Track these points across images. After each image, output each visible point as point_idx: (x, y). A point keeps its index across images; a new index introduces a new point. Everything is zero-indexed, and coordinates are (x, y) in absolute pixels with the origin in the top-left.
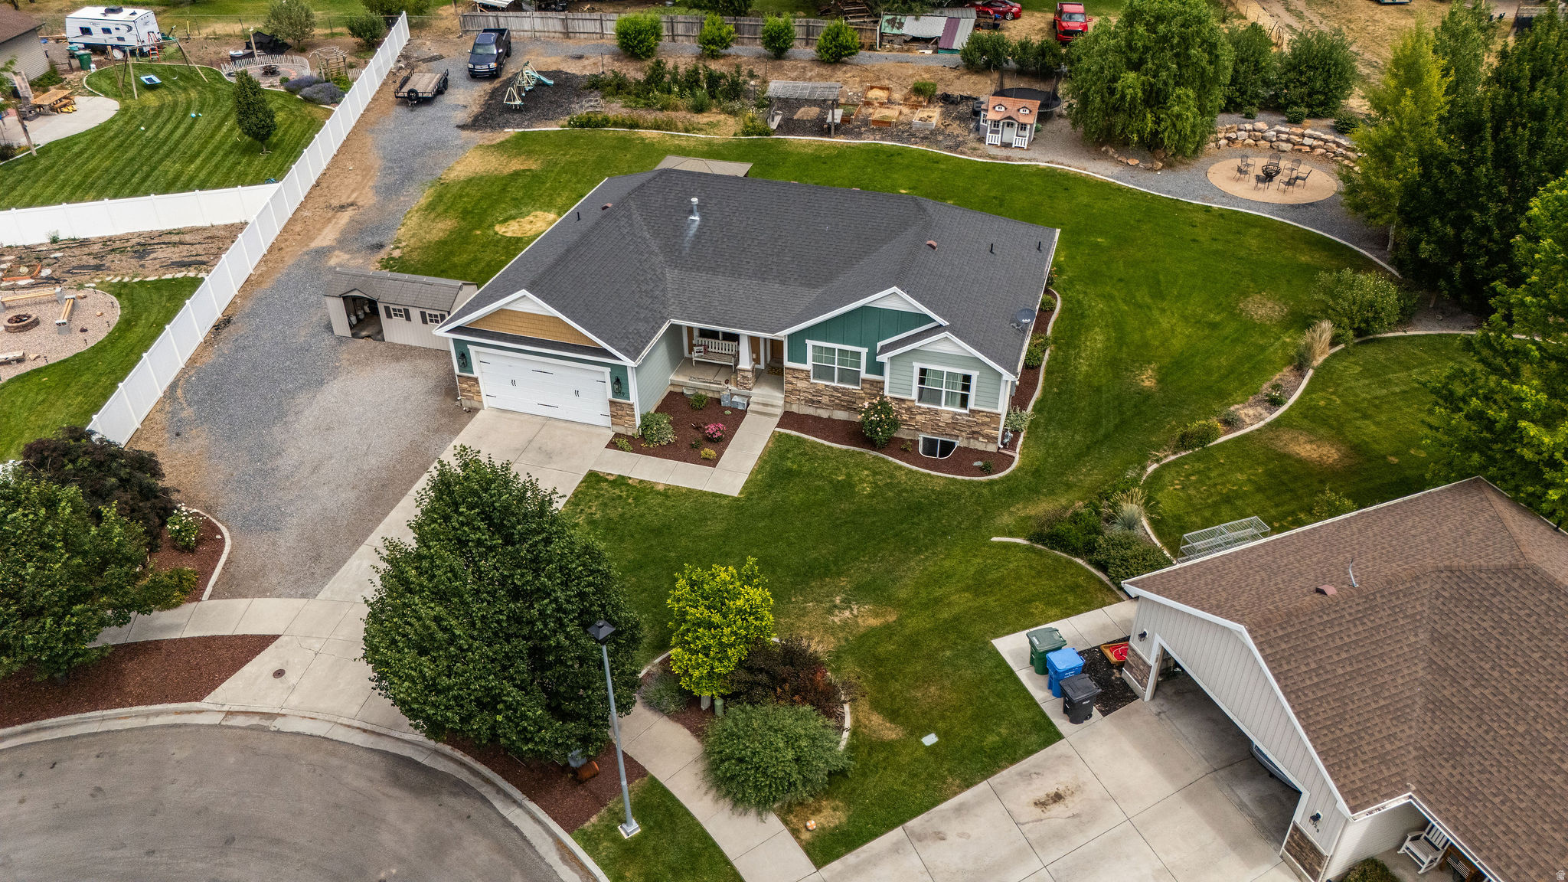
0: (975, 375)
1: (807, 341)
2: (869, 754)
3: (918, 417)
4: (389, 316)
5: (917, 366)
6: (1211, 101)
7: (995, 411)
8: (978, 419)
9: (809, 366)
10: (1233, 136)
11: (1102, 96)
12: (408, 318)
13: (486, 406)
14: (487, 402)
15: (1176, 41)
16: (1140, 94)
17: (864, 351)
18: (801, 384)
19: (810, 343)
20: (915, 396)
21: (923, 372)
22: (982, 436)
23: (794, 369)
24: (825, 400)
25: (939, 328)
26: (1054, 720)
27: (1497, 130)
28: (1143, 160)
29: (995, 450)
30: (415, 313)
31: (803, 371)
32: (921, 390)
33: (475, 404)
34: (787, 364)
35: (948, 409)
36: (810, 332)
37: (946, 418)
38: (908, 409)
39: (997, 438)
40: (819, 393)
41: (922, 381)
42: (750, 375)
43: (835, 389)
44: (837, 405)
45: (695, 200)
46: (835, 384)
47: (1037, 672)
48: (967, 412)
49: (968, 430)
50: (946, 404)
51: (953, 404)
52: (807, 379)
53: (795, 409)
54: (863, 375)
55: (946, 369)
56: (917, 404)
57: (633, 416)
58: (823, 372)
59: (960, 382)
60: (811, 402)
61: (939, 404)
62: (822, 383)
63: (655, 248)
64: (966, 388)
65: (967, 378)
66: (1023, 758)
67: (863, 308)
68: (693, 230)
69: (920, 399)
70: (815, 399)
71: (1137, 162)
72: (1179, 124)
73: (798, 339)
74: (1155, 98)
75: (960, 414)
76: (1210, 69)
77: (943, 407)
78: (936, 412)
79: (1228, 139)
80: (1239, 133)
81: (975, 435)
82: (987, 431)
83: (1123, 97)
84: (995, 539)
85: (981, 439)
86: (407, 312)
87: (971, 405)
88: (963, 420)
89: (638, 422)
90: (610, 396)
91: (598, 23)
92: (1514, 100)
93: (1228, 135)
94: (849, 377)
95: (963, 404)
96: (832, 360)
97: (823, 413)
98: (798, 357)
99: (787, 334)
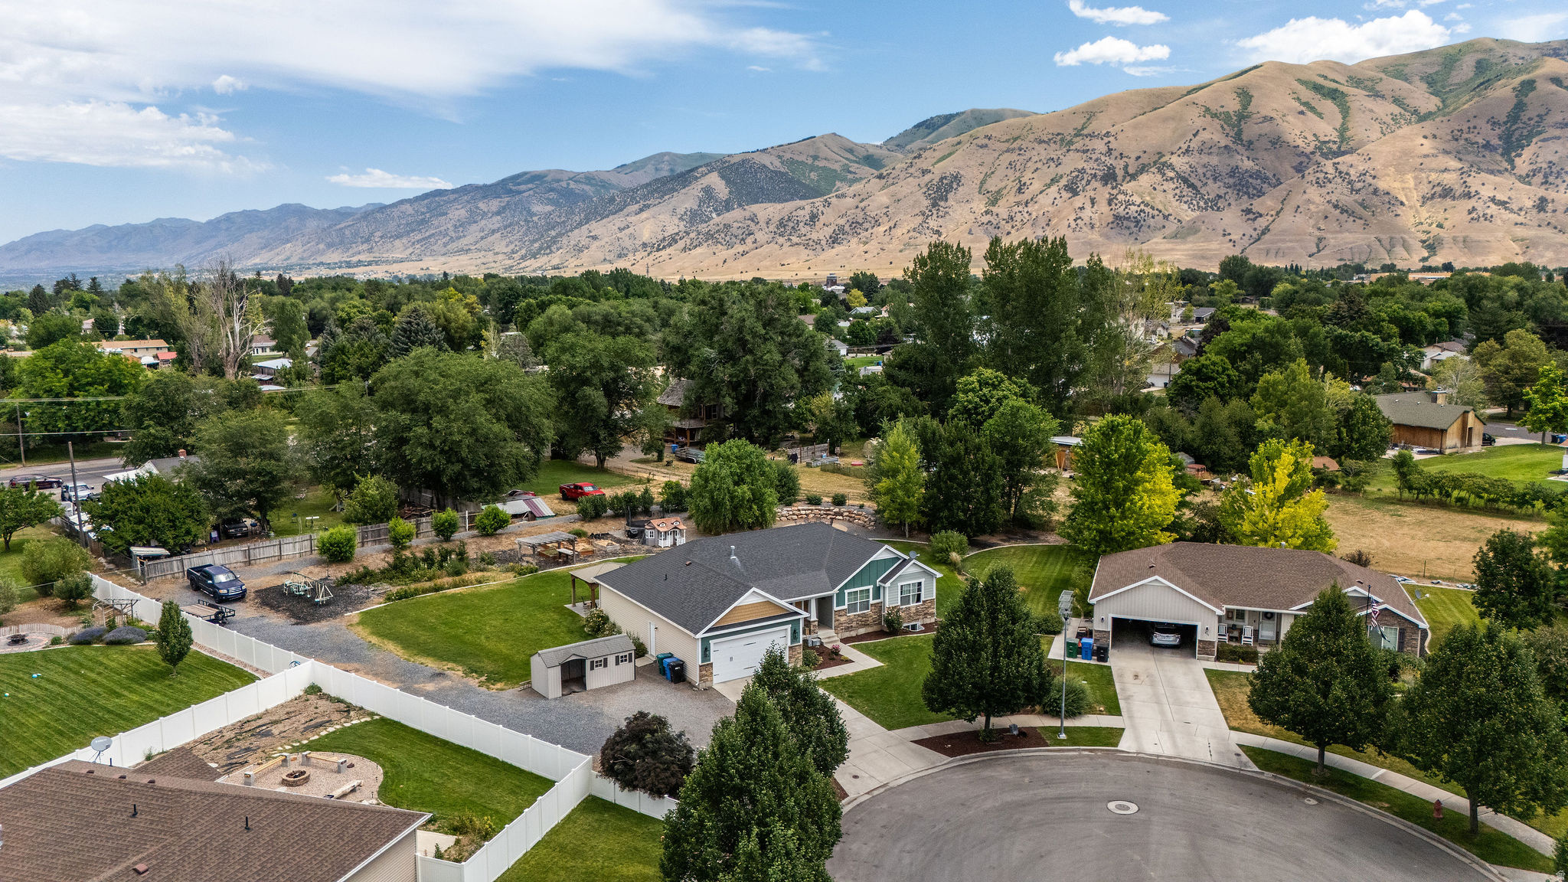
0: (923, 579)
3: (903, 615)
4: (592, 668)
5: (900, 585)
7: (932, 598)
8: (925, 606)
9: (846, 607)
12: (606, 665)
13: (714, 684)
14: (715, 680)
17: (871, 587)
18: (843, 619)
19: (846, 591)
20: (899, 603)
21: (902, 587)
22: (929, 614)
23: (840, 611)
24: (854, 624)
25: (905, 562)
26: (1100, 664)
30: (611, 660)
31: (843, 610)
32: (902, 598)
33: (708, 684)
35: (913, 605)
36: (846, 587)
37: (913, 610)
38: (899, 612)
39: (934, 613)
40: (851, 621)
41: (902, 593)
42: (818, 623)
43: (859, 616)
44: (860, 625)
46: (859, 613)
48: (920, 604)
49: (922, 614)
50: (912, 602)
51: (915, 601)
53: (840, 636)
54: (872, 602)
55: (911, 582)
56: (901, 607)
58: (852, 608)
59: (917, 587)
60: (848, 629)
61: (910, 603)
62: (852, 614)
64: (919, 590)
65: (920, 584)
66: (1112, 675)
67: (871, 562)
69: (902, 604)
70: (850, 625)
73: (841, 592)
77: (911, 605)
78: (909, 608)
81: (926, 615)
82: (930, 611)
85: (928, 617)
86: (606, 660)
87: (923, 598)
88: (920, 609)
90: (789, 644)
94: (865, 605)
95: (918, 600)
96: (856, 599)
97: (853, 634)
98: (840, 602)
99: (836, 590)
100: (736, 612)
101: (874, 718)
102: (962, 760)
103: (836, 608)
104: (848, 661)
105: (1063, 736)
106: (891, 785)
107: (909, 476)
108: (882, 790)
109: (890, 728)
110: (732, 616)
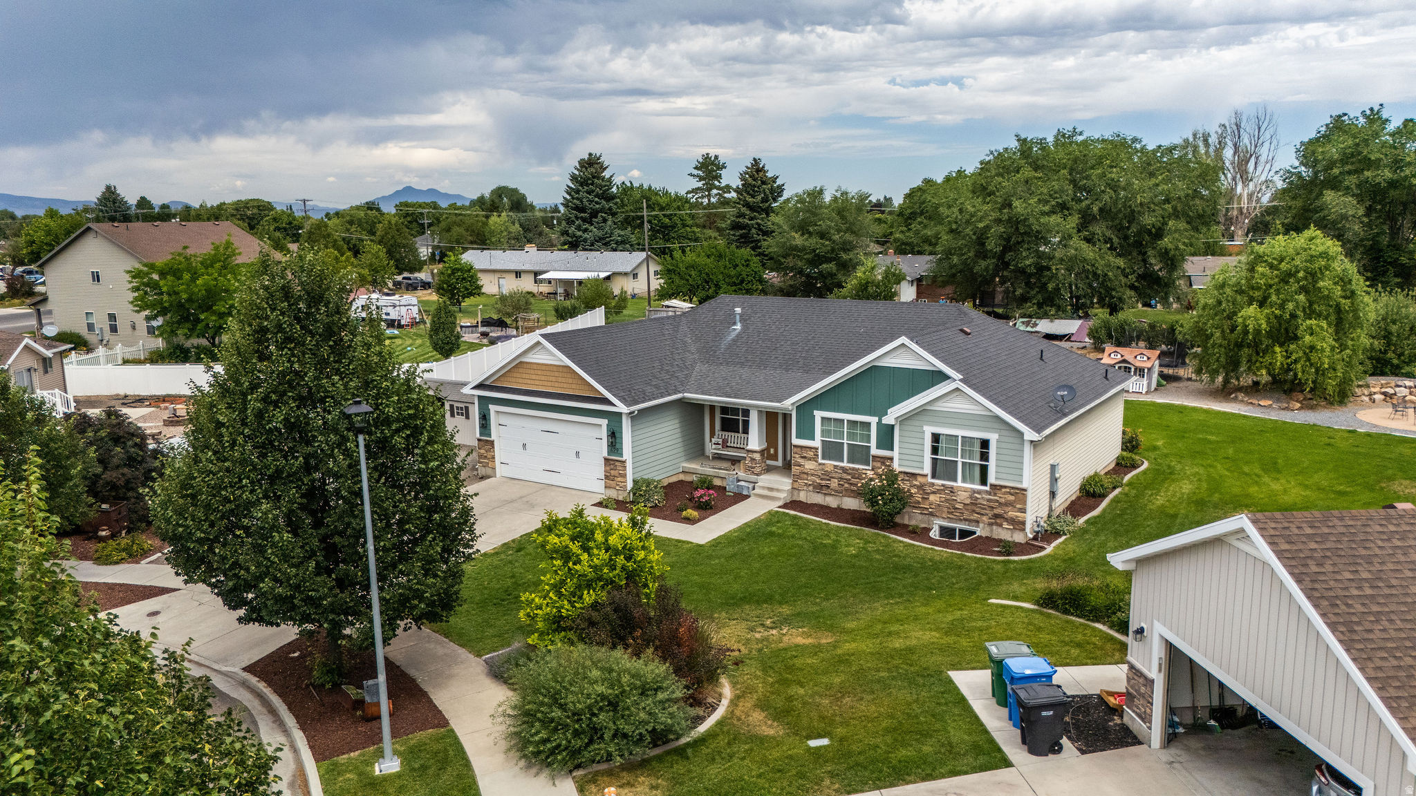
0: (993, 437)
1: (816, 412)
2: (729, 744)
3: (932, 498)
4: (452, 415)
5: (929, 430)
6: (1352, 339)
7: (1019, 486)
8: (1002, 497)
9: (817, 443)
10: (1391, 391)
11: (1223, 332)
13: (498, 475)
14: (500, 470)
15: (1301, 274)
16: (1264, 326)
17: (874, 420)
18: (809, 466)
19: (819, 415)
20: (927, 469)
21: (936, 438)
22: (1006, 520)
23: (801, 447)
24: (834, 484)
26: (1005, 749)
28: (1278, 400)
29: (1023, 541)
31: (811, 448)
32: (935, 462)
33: (489, 471)
34: (796, 441)
35: (964, 486)
36: (818, 401)
37: (963, 497)
38: (921, 487)
39: (1023, 523)
40: (827, 475)
41: (935, 450)
42: (757, 456)
43: (844, 470)
44: (846, 490)
45: (738, 310)
46: (845, 464)
47: (999, 703)
48: (987, 488)
49: (990, 513)
50: (964, 480)
51: (973, 482)
52: (815, 458)
53: (802, 497)
54: (874, 451)
55: (960, 433)
56: (930, 480)
57: (624, 476)
58: (831, 450)
59: (977, 449)
60: (819, 488)
61: (955, 480)
62: (830, 463)
63: (693, 349)
64: (984, 456)
65: (985, 444)
66: (943, 776)
67: (873, 370)
68: (733, 335)
69: (934, 476)
70: (824, 482)
71: (1271, 402)
72: (1314, 357)
73: (806, 408)
74: (1284, 332)
75: (979, 492)
76: (1345, 304)
77: (959, 483)
78: (952, 490)
79: (1385, 394)
80: (1397, 389)
81: (997, 519)
82: (1012, 514)
83: (1246, 332)
84: (993, 601)
85: (1005, 525)
87: (992, 479)
88: (983, 499)
89: (630, 485)
90: (605, 454)
93: (1383, 390)
94: (859, 454)
95: (984, 481)
96: (840, 434)
97: (832, 502)
98: (806, 432)
99: (795, 404)
100: (521, 370)
110: (518, 375)
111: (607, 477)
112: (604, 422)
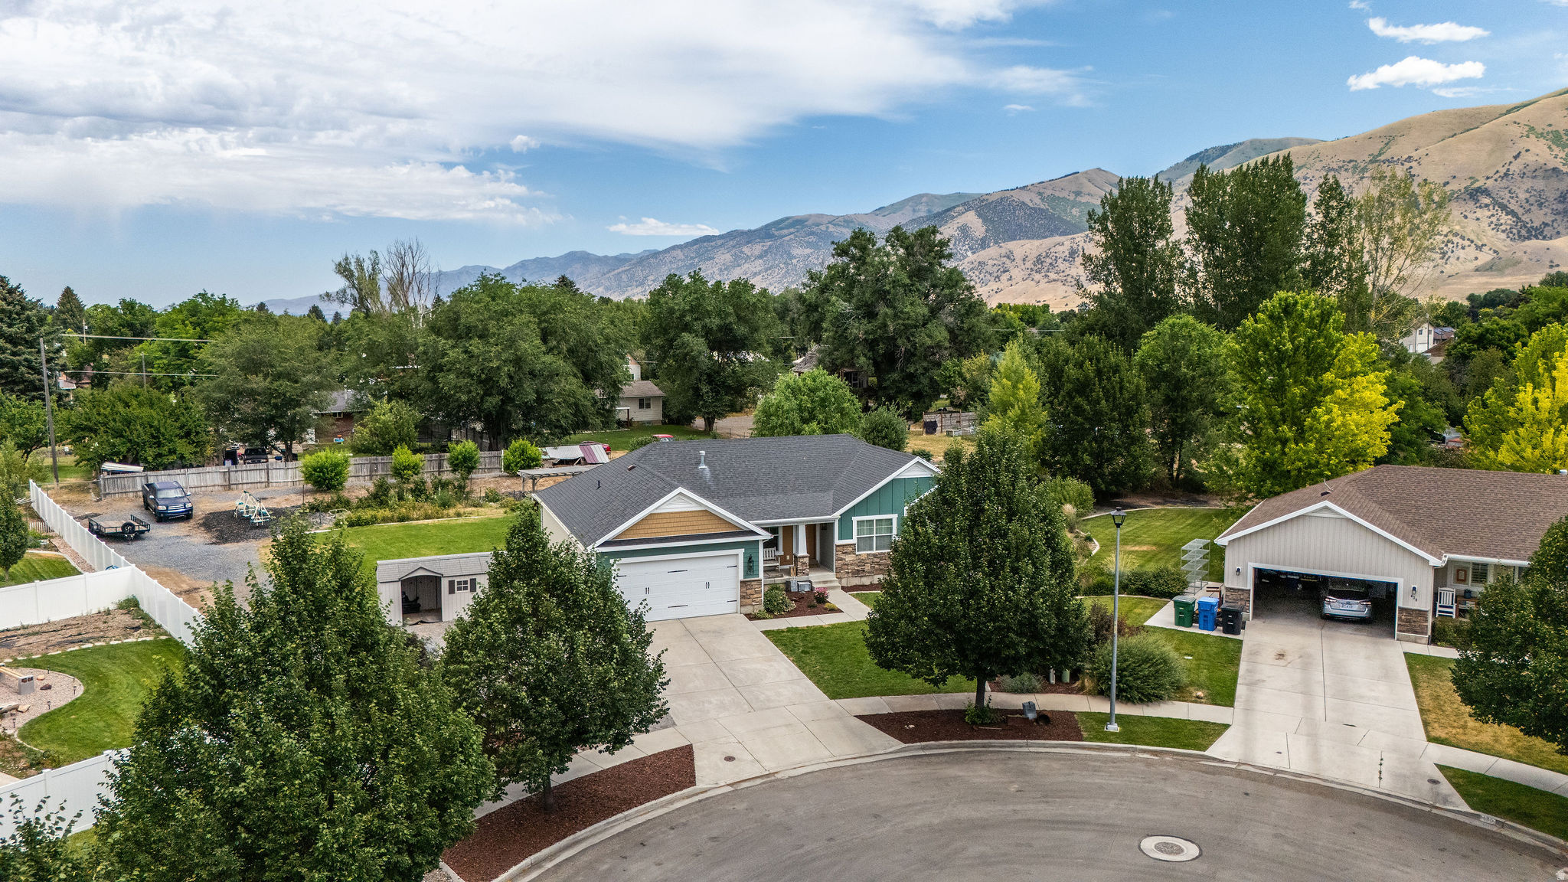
1: (853, 518)
4: (452, 591)
9: (854, 541)
17: (894, 517)
18: (849, 558)
19: (855, 519)
23: (843, 546)
24: (867, 568)
27: (1100, 380)
31: (850, 545)
36: (853, 511)
40: (863, 562)
43: (875, 556)
44: (876, 570)
46: (875, 552)
52: (853, 552)
53: (843, 583)
54: (895, 538)
57: (760, 592)
58: (865, 543)
60: (857, 573)
62: (864, 553)
66: (1240, 650)
67: (893, 480)
70: (860, 569)
73: (845, 519)
89: (763, 599)
90: (741, 577)
91: (263, 473)
92: (1101, 365)
94: (885, 542)
96: (871, 531)
97: (866, 581)
98: (846, 533)
99: (837, 514)
100: (650, 522)
101: (818, 684)
102: (923, 748)
103: (837, 542)
104: (834, 610)
105: (1114, 728)
106: (778, 776)
107: (1023, 412)
108: (759, 781)
109: (834, 695)
110: (647, 526)
111: (742, 597)
112: (741, 552)
